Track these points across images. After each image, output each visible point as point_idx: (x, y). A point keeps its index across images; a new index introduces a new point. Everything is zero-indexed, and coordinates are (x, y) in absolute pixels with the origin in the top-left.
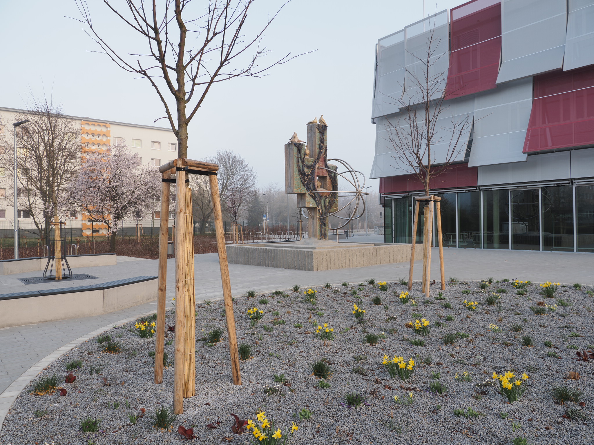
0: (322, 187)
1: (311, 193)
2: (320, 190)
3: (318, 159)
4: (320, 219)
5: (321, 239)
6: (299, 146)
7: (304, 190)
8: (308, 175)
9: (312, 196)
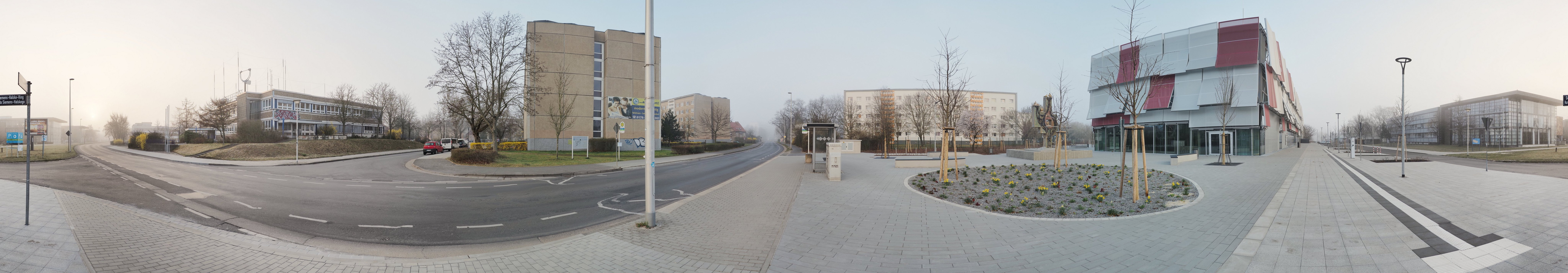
0: (1050, 124)
2: (1048, 126)
3: (1047, 112)
4: (1048, 139)
5: (1048, 147)
6: (1037, 107)
7: (1040, 126)
8: (1042, 119)
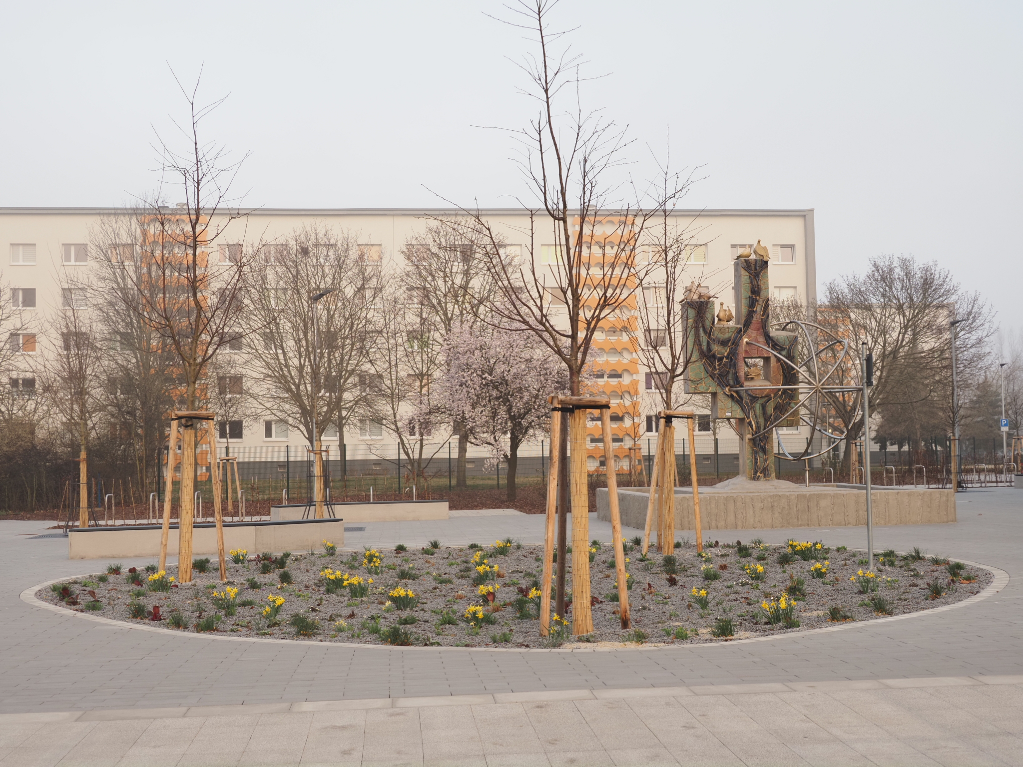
0: (766, 377)
1: (729, 390)
2: (753, 384)
4: (753, 440)
5: (755, 478)
6: (700, 306)
7: (712, 387)
8: (721, 359)
9: (732, 396)
